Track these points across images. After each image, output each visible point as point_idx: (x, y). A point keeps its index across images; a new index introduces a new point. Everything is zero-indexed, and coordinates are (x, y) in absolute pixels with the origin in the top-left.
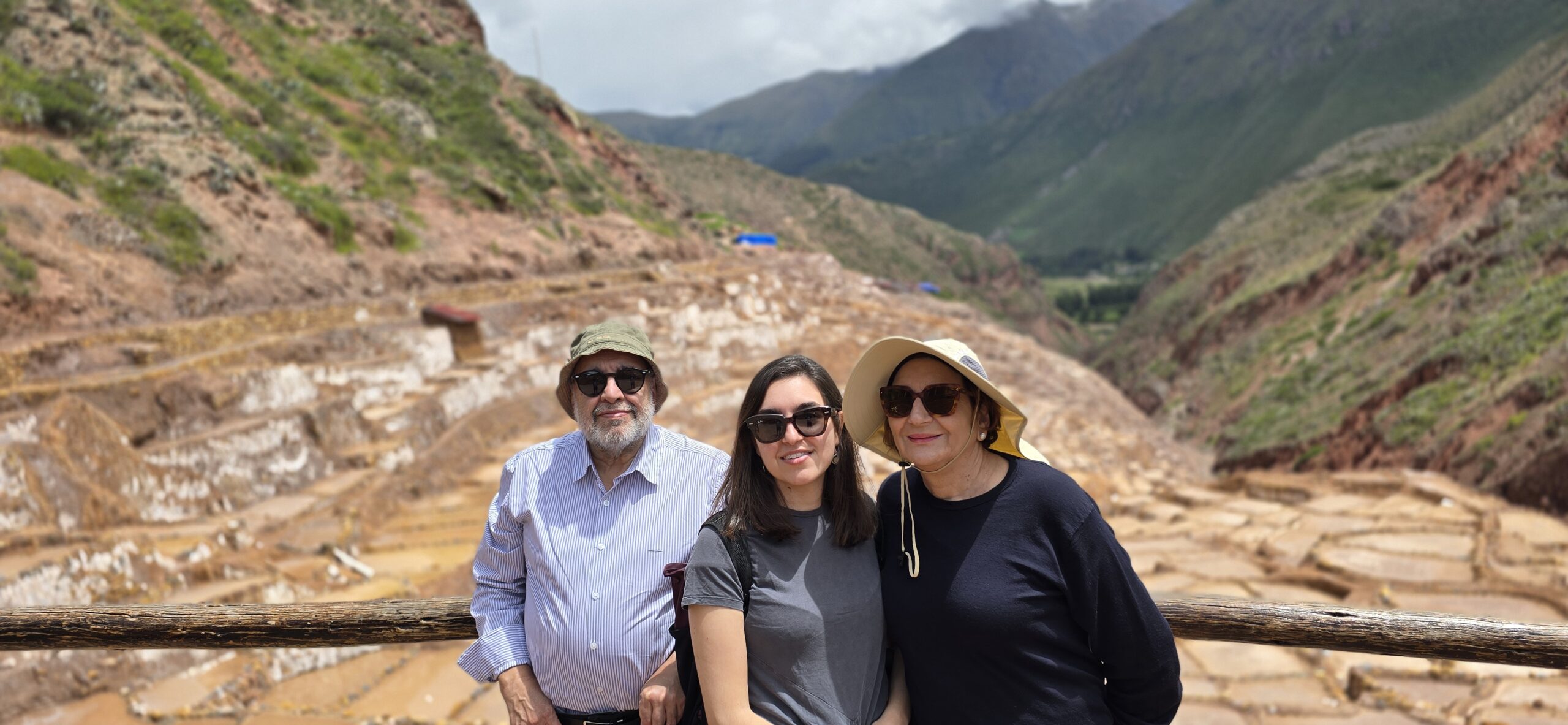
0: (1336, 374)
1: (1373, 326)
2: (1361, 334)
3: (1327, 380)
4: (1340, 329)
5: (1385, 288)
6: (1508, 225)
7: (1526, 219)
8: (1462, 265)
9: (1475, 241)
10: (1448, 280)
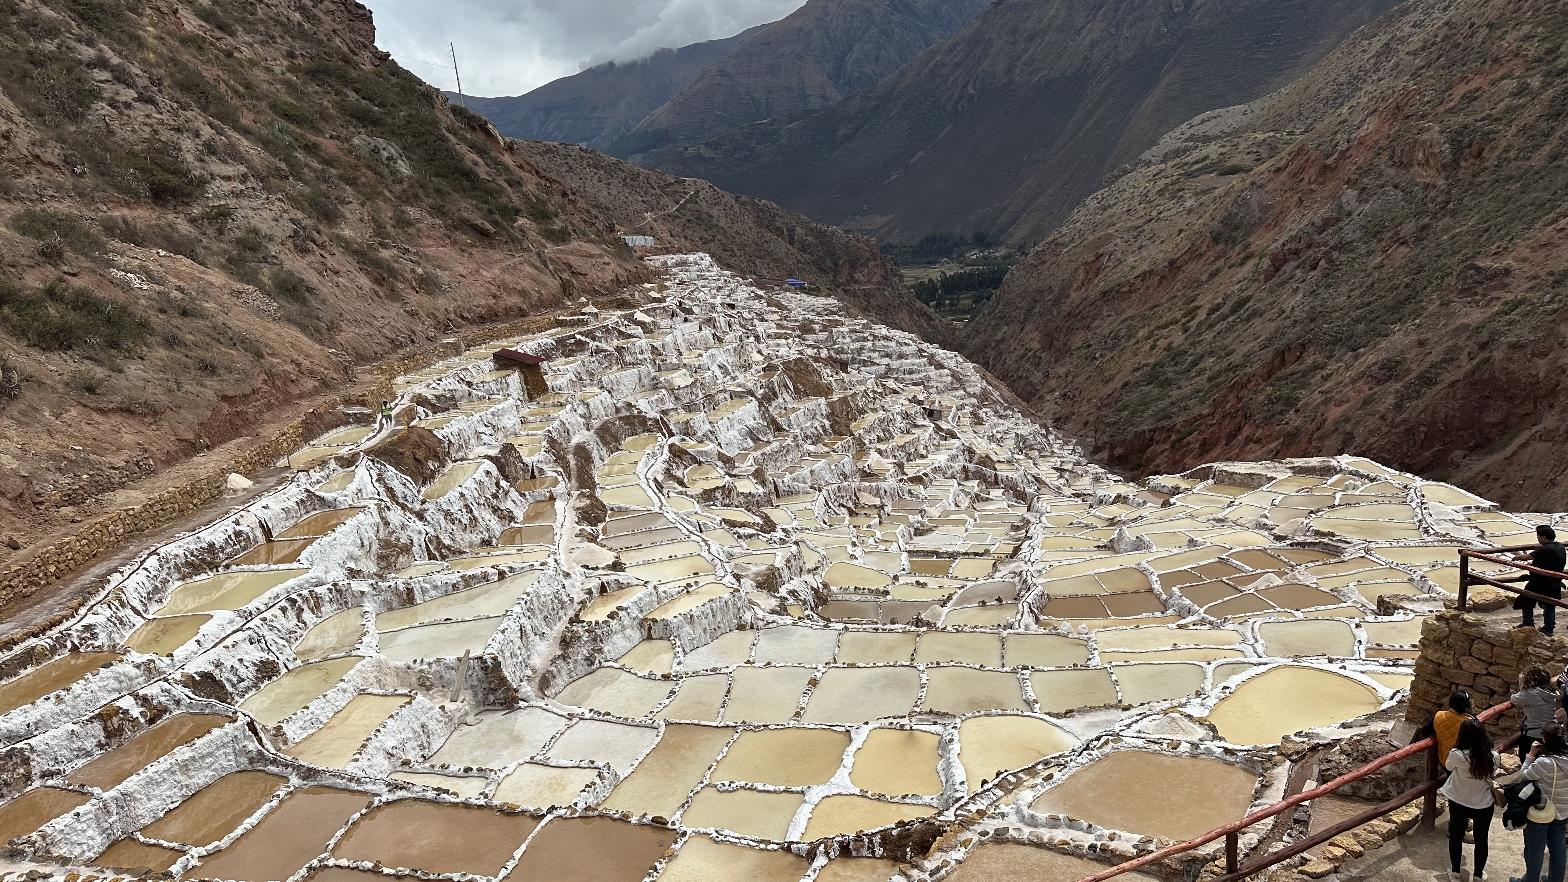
0: (1201, 357)
1: (1234, 311)
2: (1223, 318)
3: (1194, 364)
4: (1202, 315)
5: (1240, 276)
6: (1349, 214)
7: (1367, 207)
8: (1311, 252)
9: (1321, 230)
10: (1298, 267)
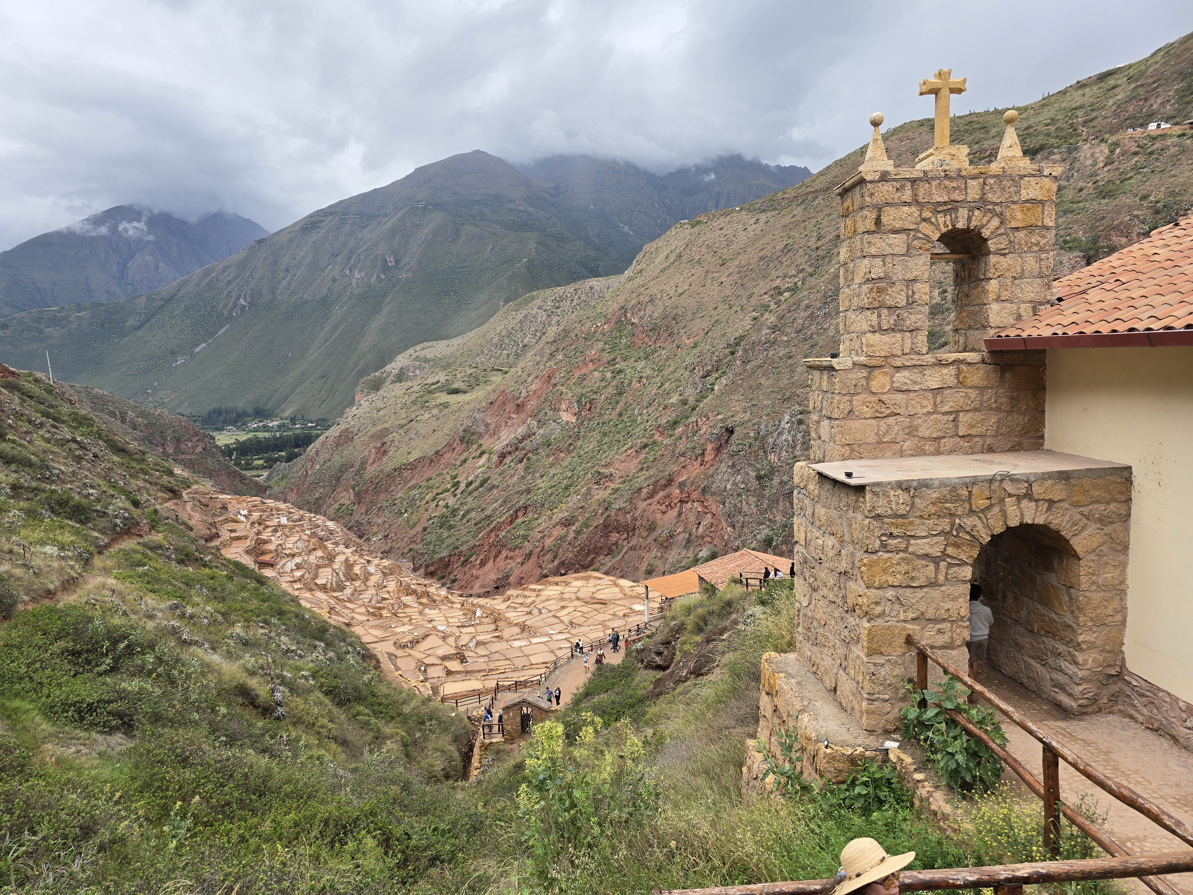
0: (468, 512)
1: (481, 485)
2: (476, 489)
3: (464, 516)
4: (463, 486)
5: (480, 463)
6: (534, 434)
7: (541, 431)
8: (517, 453)
9: (521, 441)
10: (512, 461)
